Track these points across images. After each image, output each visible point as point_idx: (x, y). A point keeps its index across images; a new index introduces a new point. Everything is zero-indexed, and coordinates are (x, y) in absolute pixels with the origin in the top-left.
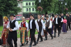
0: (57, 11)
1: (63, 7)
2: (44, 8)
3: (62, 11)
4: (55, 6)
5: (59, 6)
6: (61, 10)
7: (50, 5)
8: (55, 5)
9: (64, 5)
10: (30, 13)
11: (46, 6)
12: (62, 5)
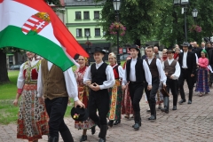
0: (170, 35)
1: (188, 24)
2: (131, 28)
3: (184, 35)
4: (163, 22)
5: (175, 21)
6: (181, 31)
7: (149, 19)
8: (164, 17)
9: (189, 17)
10: (89, 43)
11: (137, 22)
12: (183, 16)
